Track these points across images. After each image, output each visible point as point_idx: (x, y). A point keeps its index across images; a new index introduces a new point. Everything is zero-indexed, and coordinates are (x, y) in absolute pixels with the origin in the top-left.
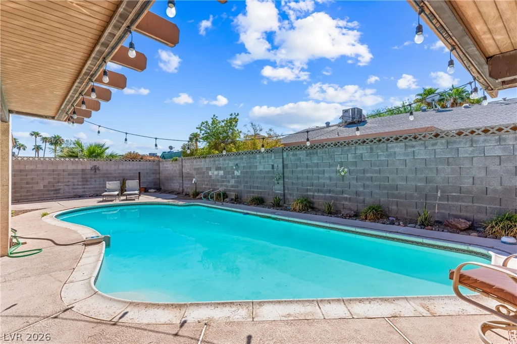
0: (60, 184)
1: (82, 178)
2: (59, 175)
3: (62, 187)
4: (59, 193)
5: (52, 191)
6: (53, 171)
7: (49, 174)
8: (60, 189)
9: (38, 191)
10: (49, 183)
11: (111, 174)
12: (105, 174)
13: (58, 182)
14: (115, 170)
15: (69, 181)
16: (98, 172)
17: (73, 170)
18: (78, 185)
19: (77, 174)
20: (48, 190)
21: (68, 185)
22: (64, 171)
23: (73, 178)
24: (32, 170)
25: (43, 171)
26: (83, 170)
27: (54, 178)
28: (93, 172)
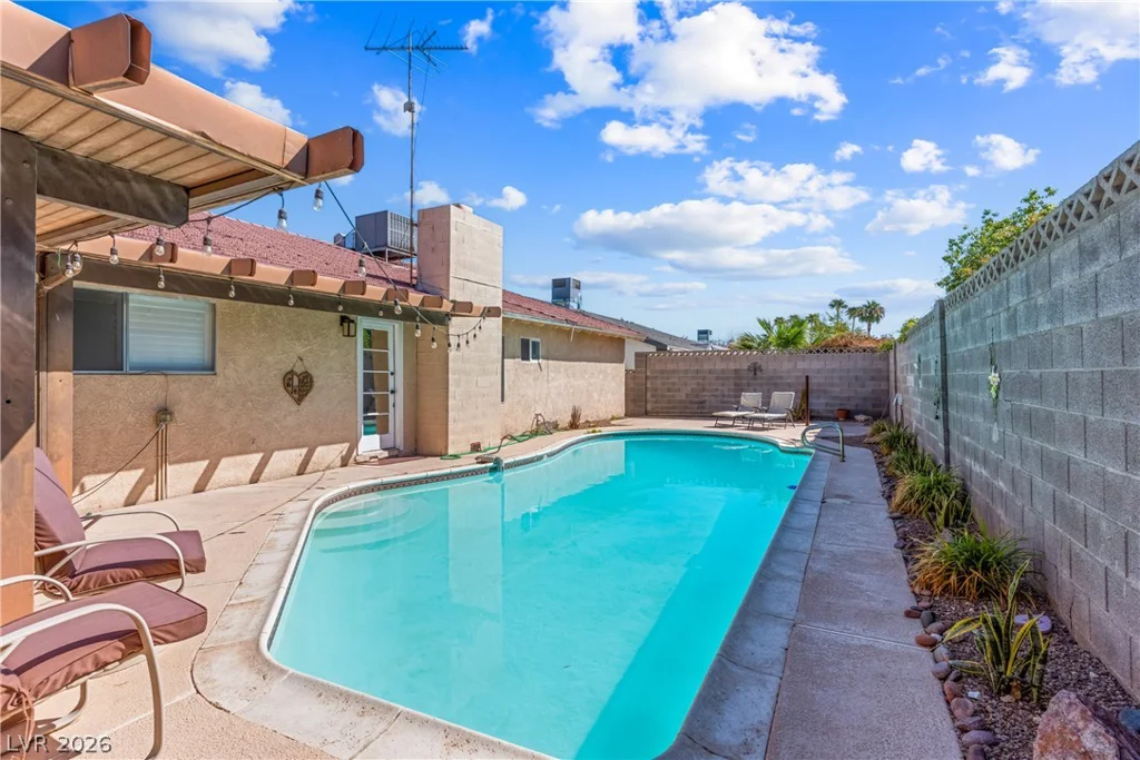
0: (705, 393)
1: (736, 385)
2: (704, 378)
3: (707, 398)
4: (703, 408)
5: (696, 403)
6: (697, 371)
7: (693, 378)
8: (704, 402)
9: (681, 401)
10: (693, 390)
11: (781, 378)
12: (771, 378)
13: (704, 390)
14: (789, 372)
15: (717, 390)
16: (759, 373)
17: (723, 371)
18: (729, 396)
19: (728, 378)
20: (691, 402)
21: (716, 396)
22: (710, 372)
23: (723, 385)
24: (674, 371)
25: (686, 371)
26: (736, 371)
27: (698, 384)
28: (752, 374)
